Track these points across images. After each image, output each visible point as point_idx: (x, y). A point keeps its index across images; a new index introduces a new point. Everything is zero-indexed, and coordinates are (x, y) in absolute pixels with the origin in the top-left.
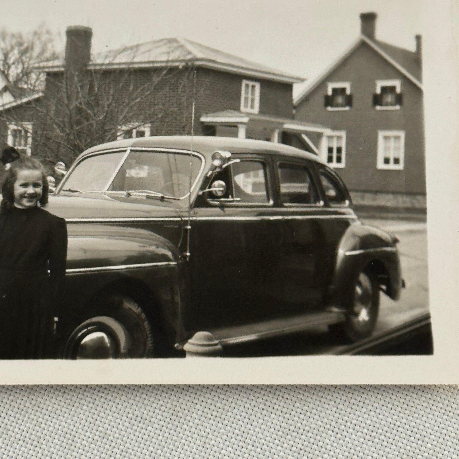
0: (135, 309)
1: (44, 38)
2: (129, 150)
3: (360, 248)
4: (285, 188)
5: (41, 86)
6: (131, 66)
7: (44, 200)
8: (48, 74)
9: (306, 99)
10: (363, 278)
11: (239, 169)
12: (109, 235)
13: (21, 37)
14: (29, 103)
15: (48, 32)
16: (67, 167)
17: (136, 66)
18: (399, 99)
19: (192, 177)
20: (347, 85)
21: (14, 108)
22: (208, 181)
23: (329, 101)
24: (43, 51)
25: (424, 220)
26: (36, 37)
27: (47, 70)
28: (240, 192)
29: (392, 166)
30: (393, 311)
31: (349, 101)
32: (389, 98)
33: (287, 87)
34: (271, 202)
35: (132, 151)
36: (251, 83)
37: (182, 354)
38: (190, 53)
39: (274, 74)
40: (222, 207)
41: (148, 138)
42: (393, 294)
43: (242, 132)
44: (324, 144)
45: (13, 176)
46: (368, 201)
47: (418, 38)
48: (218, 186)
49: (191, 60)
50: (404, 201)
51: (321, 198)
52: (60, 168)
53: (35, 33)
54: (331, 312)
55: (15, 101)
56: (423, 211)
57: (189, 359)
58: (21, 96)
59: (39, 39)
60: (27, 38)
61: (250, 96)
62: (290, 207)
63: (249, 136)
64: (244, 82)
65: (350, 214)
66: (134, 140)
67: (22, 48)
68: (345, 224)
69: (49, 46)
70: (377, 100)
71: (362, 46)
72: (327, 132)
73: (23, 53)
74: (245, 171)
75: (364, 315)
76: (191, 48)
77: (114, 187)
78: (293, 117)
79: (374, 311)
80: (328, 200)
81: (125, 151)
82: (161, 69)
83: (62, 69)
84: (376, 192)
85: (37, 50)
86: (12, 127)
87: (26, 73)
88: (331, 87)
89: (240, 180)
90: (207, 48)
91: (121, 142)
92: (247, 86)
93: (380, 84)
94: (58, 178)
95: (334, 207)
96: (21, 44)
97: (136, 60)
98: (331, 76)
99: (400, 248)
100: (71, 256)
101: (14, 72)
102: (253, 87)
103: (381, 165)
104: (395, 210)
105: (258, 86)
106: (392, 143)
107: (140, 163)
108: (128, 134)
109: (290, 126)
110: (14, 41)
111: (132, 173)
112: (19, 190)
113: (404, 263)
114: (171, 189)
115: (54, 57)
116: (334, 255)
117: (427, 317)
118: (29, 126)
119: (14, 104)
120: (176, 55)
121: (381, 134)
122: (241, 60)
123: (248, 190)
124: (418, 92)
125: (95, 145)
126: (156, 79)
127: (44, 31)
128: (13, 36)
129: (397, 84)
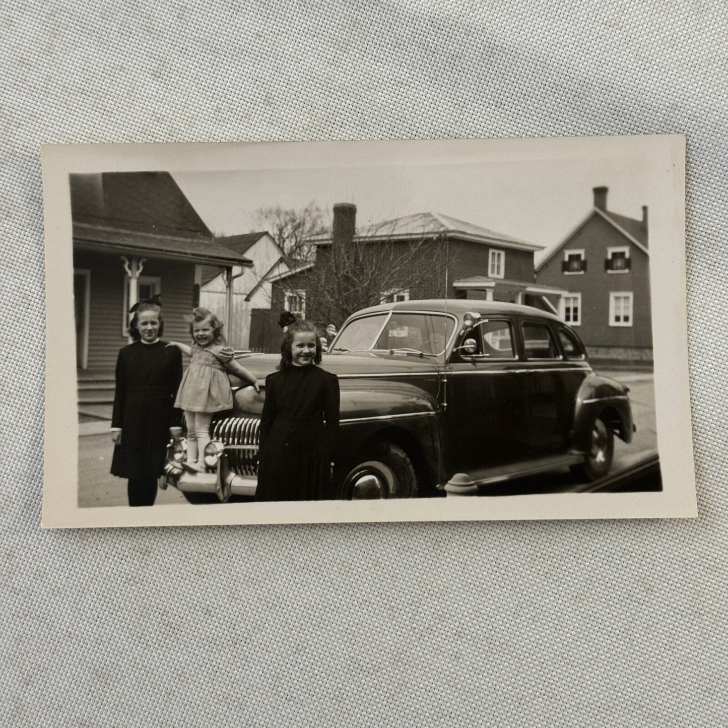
0: (401, 454)
1: (314, 214)
2: (391, 312)
3: (596, 397)
4: (529, 344)
5: (312, 257)
6: (391, 238)
7: (318, 358)
8: (319, 246)
9: (546, 265)
10: (599, 423)
11: (488, 328)
12: (375, 389)
13: (293, 214)
14: (302, 272)
15: (317, 209)
16: (337, 329)
17: (395, 238)
18: (628, 264)
19: (447, 336)
20: (581, 252)
21: (289, 277)
22: (461, 340)
23: (566, 266)
24: (314, 226)
25: (651, 371)
26: (307, 214)
27: (317, 243)
28: (489, 349)
29: (622, 324)
30: (626, 452)
31: (584, 266)
32: (619, 263)
33: (529, 255)
34: (517, 357)
35: (393, 313)
36: (497, 252)
37: (443, 494)
38: (442, 226)
39: (517, 243)
40: (474, 362)
41: (407, 301)
42: (625, 437)
43: (490, 295)
44: (562, 305)
45: (290, 338)
46: (602, 354)
47: (645, 209)
48: (470, 343)
49: (444, 232)
50: (633, 355)
51: (560, 352)
52: (331, 330)
53: (306, 210)
54: (571, 454)
55: (290, 271)
56: (651, 363)
57: (449, 498)
58: (295, 267)
59: (310, 215)
60: (299, 214)
61: (496, 263)
62: (533, 361)
63: (496, 298)
64: (491, 251)
65: (586, 366)
66: (396, 304)
67: (295, 224)
68: (582, 375)
69: (319, 221)
70: (609, 265)
71: (595, 217)
72: (565, 294)
73: (296, 228)
74: (493, 330)
75: (600, 457)
76: (444, 221)
77: (379, 346)
78: (534, 282)
79: (609, 453)
80: (567, 355)
81: (388, 314)
82: (417, 240)
83: (331, 242)
84: (609, 347)
85: (308, 226)
86: (288, 294)
87: (299, 246)
88: (567, 253)
89: (488, 337)
90: (458, 221)
91: (384, 306)
92: (493, 254)
93: (611, 251)
94: (330, 339)
95: (572, 361)
96: (293, 220)
97: (395, 233)
98: (567, 244)
99: (631, 396)
100: (342, 408)
101: (288, 245)
102: (499, 255)
103: (612, 323)
104: (626, 362)
105: (503, 254)
106: (622, 303)
107: (401, 324)
108: (390, 299)
109: (532, 289)
110: (288, 218)
111: (394, 333)
112: (296, 350)
113: (634, 410)
114: (428, 346)
115: (323, 231)
116: (573, 403)
117: (656, 457)
118: (304, 294)
119: (289, 274)
120: (430, 228)
121: (612, 295)
122: (488, 231)
123: (496, 346)
124: (645, 257)
125: (362, 309)
126: (413, 250)
127: (314, 208)
128: (287, 213)
129: (626, 250)
